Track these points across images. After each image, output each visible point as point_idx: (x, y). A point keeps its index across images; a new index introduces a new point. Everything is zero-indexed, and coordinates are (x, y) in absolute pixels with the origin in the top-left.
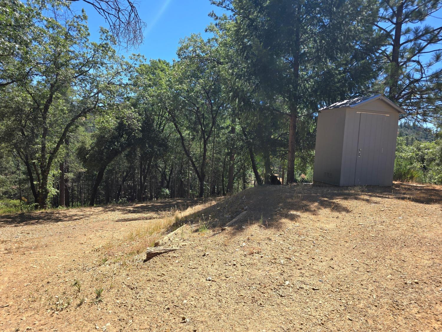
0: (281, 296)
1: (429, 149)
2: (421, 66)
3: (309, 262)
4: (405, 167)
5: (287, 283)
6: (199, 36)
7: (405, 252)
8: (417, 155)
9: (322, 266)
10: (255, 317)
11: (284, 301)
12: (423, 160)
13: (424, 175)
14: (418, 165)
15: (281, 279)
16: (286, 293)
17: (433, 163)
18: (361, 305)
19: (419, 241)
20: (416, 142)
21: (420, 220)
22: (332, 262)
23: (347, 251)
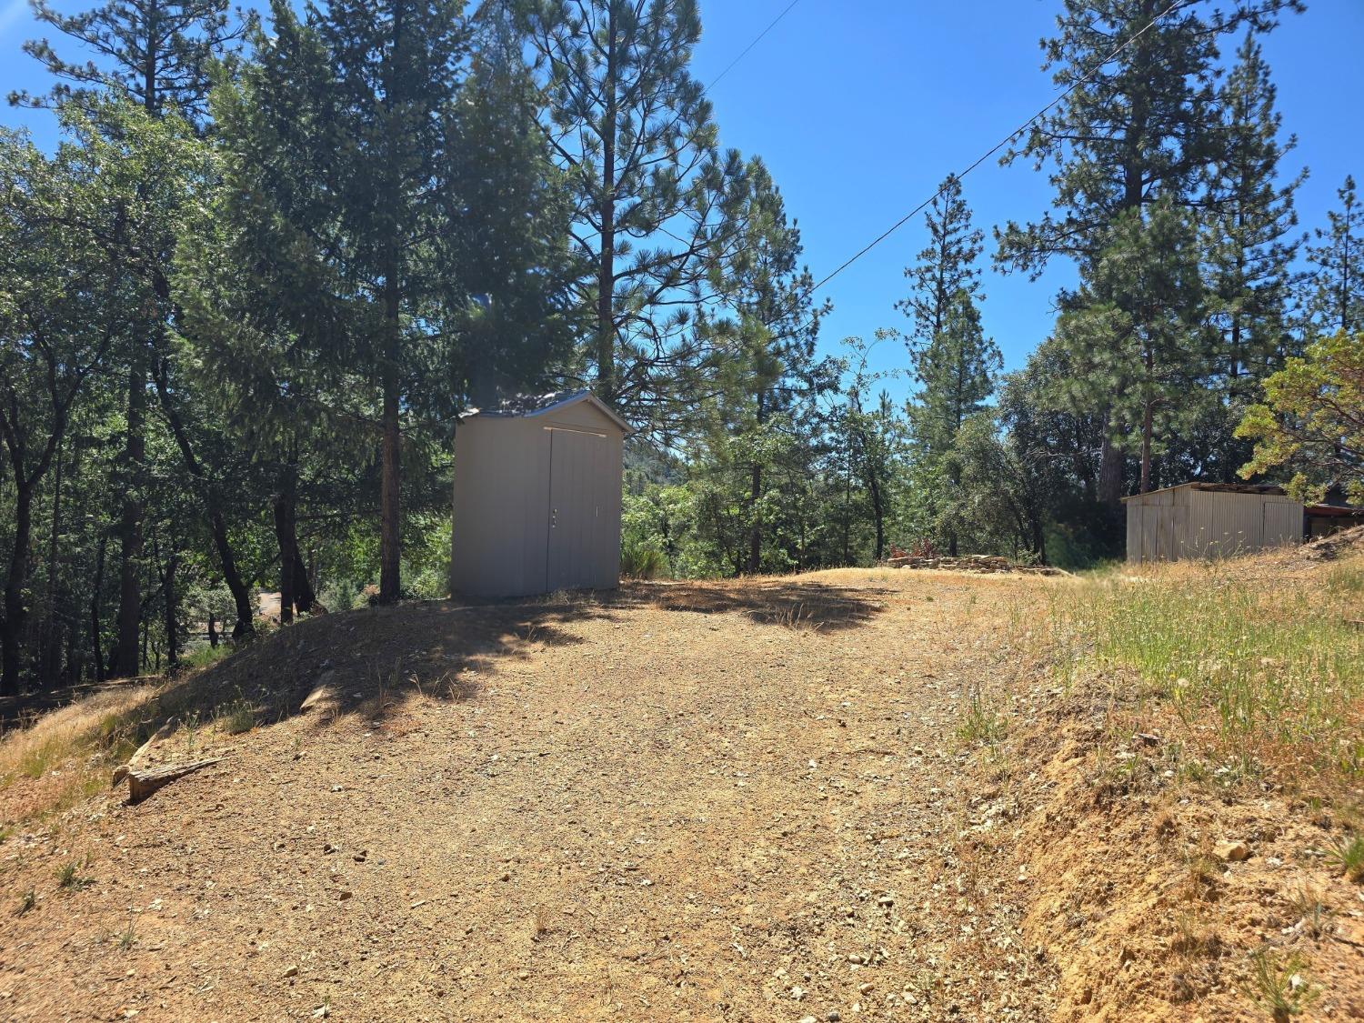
0: (493, 776)
1: (676, 503)
2: (654, 329)
3: (519, 724)
4: (631, 547)
5: (495, 757)
6: (21, 136)
7: (663, 683)
8: (655, 516)
9: (544, 724)
10: (460, 809)
11: (500, 781)
12: (665, 529)
13: (671, 564)
14: (657, 540)
15: (481, 756)
16: (497, 770)
17: (687, 536)
18: (615, 756)
19: (679, 664)
20: (650, 487)
21: (676, 634)
22: (557, 716)
23: (576, 697)
